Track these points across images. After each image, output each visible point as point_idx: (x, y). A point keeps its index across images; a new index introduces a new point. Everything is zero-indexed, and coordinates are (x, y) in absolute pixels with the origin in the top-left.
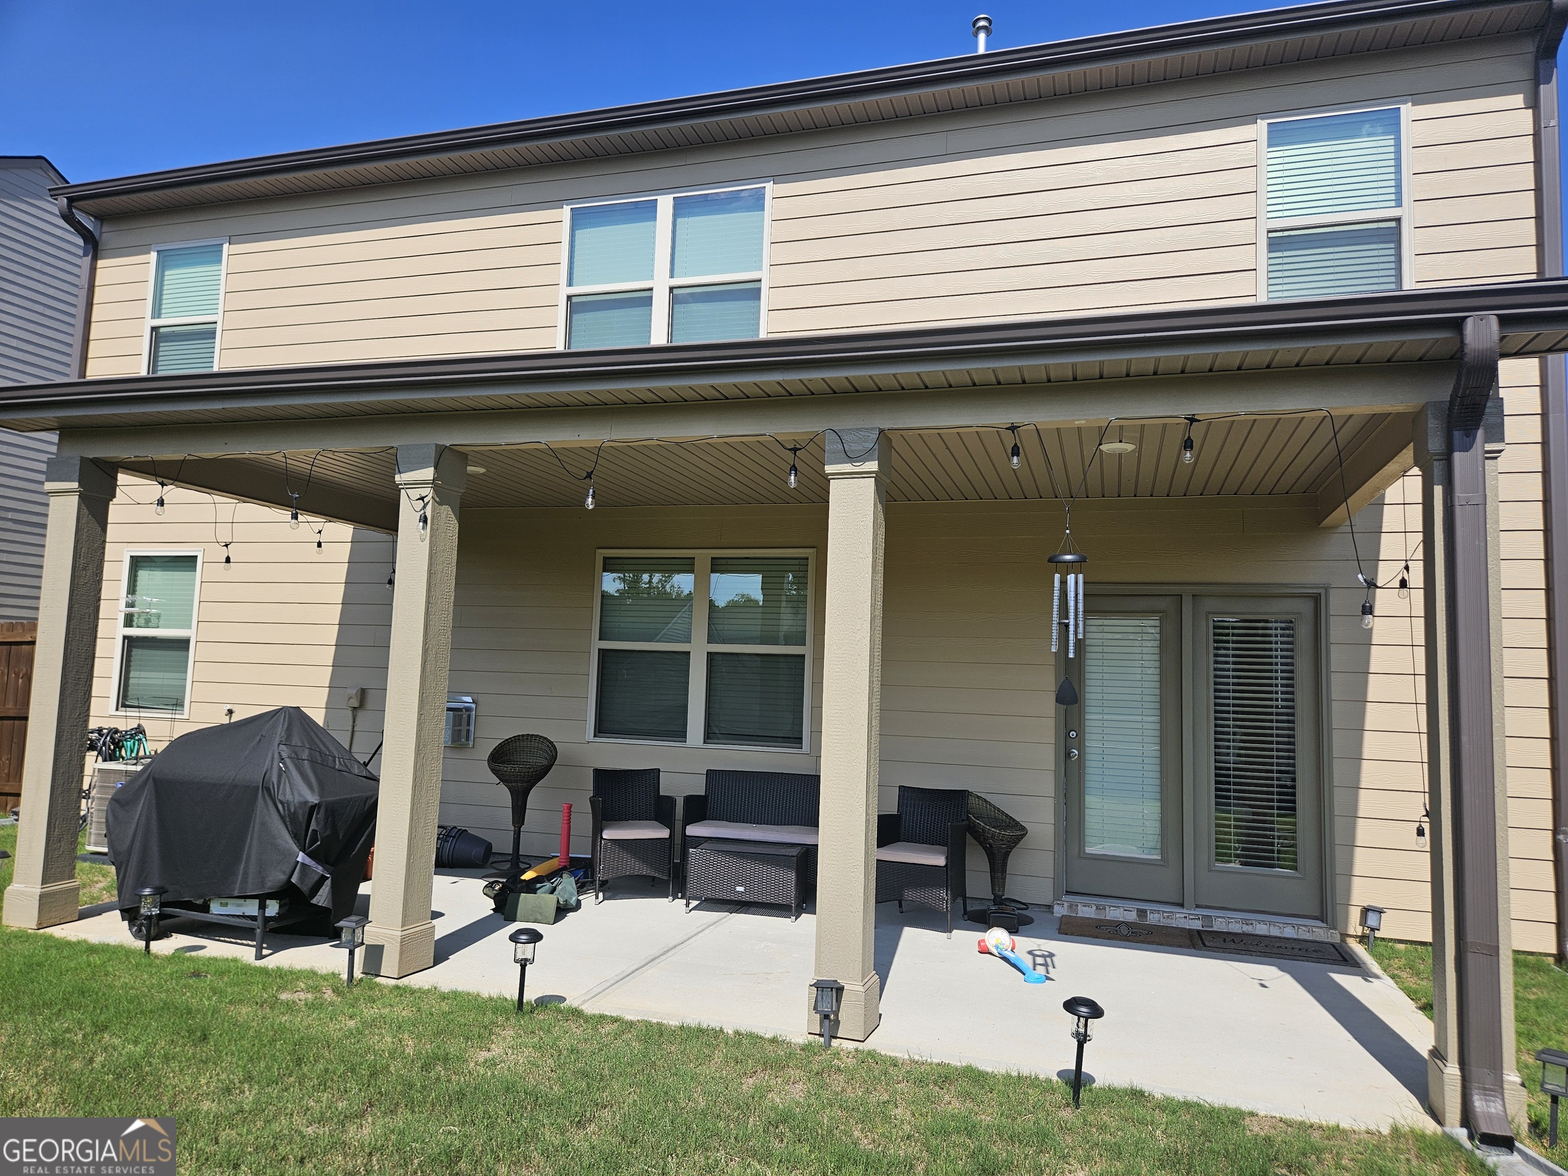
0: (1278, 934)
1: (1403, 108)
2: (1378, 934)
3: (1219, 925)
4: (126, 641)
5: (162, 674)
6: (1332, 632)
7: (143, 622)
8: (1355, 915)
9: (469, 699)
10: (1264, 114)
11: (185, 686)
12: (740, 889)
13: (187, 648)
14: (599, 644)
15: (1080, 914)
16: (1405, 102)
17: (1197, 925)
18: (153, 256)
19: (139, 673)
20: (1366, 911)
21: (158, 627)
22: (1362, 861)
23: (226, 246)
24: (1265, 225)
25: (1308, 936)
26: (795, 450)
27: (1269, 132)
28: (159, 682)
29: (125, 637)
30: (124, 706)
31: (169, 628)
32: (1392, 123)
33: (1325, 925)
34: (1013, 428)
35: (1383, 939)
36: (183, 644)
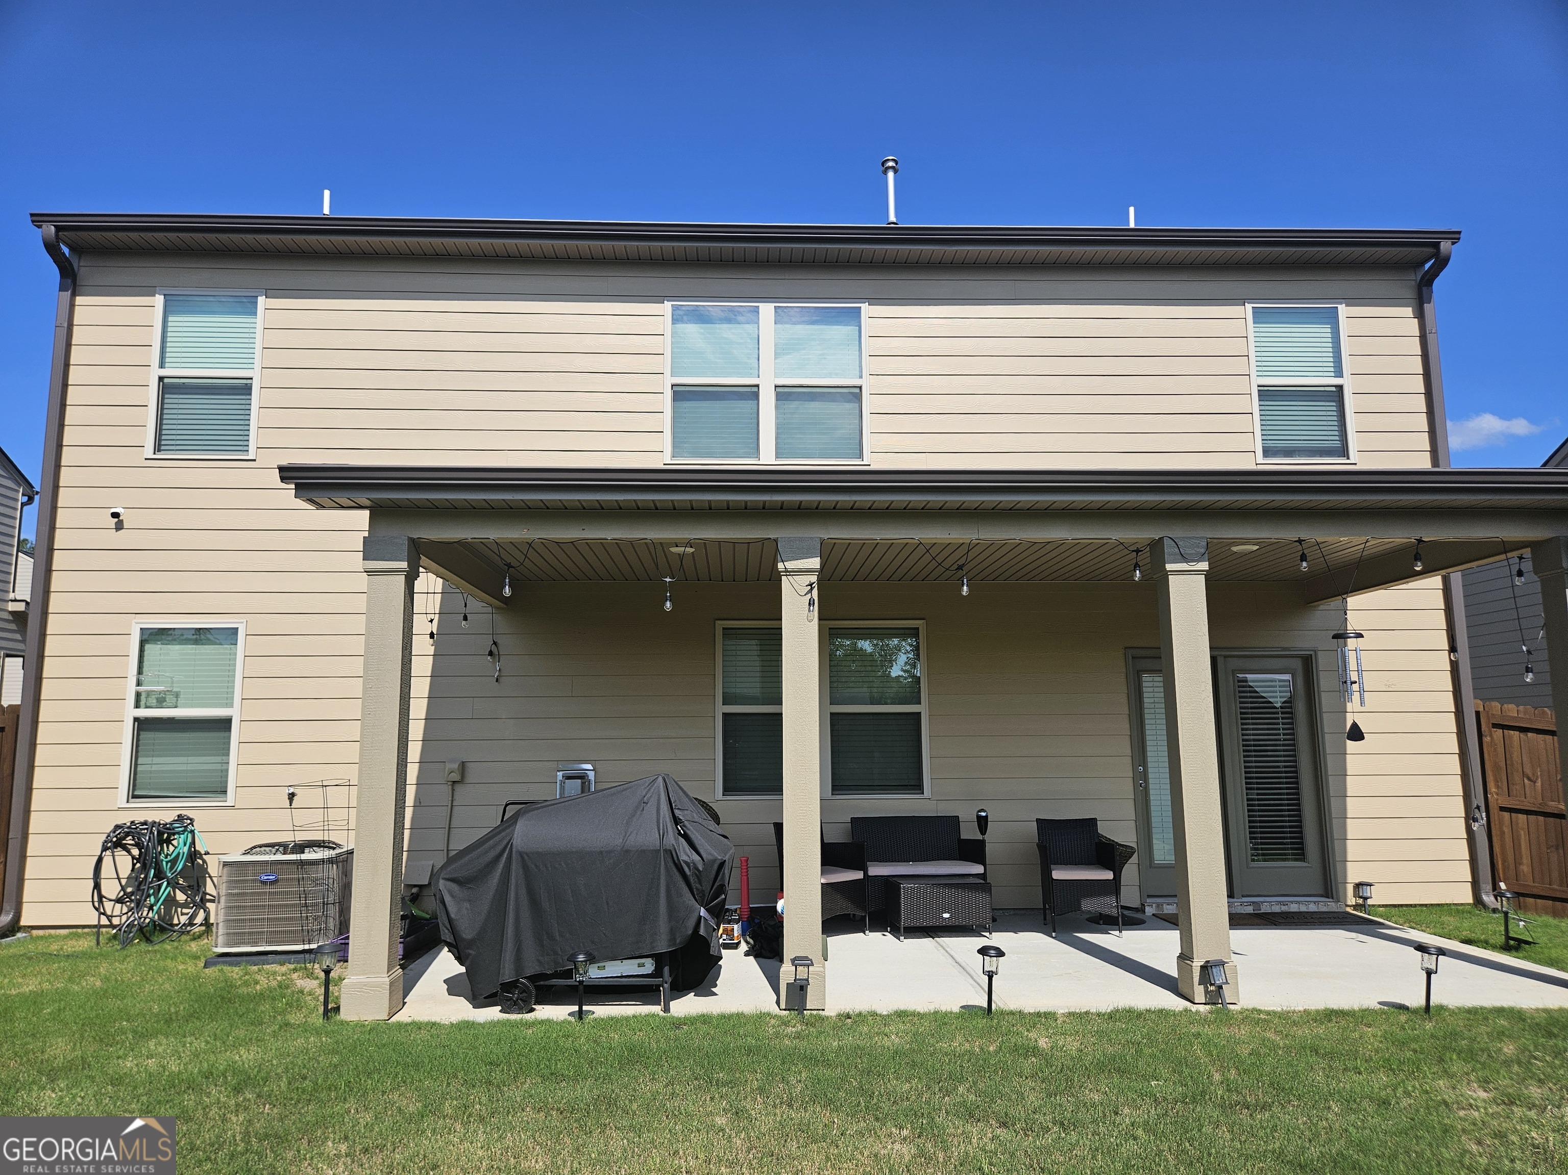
0: (1306, 910)
1: (1339, 306)
2: (1369, 902)
3: (1265, 908)
4: (136, 723)
5: (186, 758)
6: (1322, 683)
7: (155, 701)
8: (1350, 889)
9: (589, 767)
10: (1252, 300)
11: (227, 770)
12: (946, 915)
13: (229, 729)
14: (722, 709)
15: (1166, 912)
16: (1341, 303)
17: (1250, 910)
18: (159, 300)
19: (151, 759)
20: (1358, 886)
21: (176, 707)
22: (1353, 850)
23: (261, 300)
24: (1256, 381)
25: (1324, 909)
26: (1137, 551)
27: (1253, 312)
28: (184, 768)
29: (136, 719)
30: (134, 797)
31: (192, 707)
32: (1332, 318)
33: (1331, 900)
34: (1300, 541)
35: (1373, 906)
36: (224, 724)
